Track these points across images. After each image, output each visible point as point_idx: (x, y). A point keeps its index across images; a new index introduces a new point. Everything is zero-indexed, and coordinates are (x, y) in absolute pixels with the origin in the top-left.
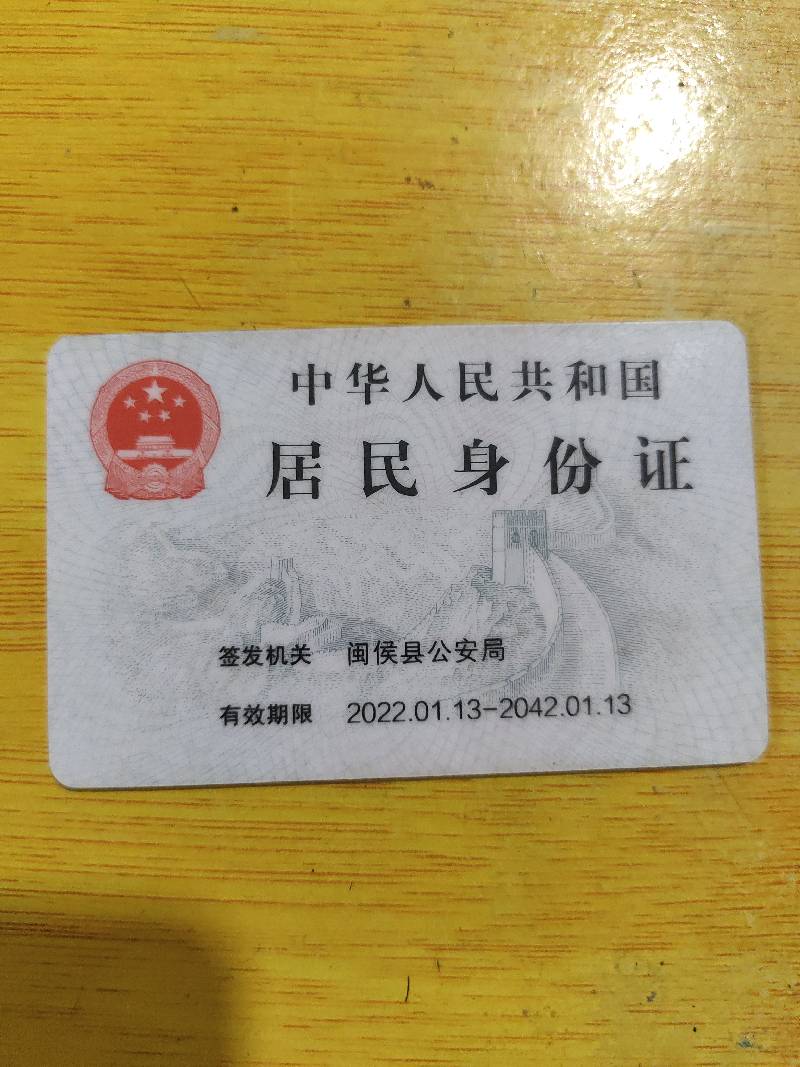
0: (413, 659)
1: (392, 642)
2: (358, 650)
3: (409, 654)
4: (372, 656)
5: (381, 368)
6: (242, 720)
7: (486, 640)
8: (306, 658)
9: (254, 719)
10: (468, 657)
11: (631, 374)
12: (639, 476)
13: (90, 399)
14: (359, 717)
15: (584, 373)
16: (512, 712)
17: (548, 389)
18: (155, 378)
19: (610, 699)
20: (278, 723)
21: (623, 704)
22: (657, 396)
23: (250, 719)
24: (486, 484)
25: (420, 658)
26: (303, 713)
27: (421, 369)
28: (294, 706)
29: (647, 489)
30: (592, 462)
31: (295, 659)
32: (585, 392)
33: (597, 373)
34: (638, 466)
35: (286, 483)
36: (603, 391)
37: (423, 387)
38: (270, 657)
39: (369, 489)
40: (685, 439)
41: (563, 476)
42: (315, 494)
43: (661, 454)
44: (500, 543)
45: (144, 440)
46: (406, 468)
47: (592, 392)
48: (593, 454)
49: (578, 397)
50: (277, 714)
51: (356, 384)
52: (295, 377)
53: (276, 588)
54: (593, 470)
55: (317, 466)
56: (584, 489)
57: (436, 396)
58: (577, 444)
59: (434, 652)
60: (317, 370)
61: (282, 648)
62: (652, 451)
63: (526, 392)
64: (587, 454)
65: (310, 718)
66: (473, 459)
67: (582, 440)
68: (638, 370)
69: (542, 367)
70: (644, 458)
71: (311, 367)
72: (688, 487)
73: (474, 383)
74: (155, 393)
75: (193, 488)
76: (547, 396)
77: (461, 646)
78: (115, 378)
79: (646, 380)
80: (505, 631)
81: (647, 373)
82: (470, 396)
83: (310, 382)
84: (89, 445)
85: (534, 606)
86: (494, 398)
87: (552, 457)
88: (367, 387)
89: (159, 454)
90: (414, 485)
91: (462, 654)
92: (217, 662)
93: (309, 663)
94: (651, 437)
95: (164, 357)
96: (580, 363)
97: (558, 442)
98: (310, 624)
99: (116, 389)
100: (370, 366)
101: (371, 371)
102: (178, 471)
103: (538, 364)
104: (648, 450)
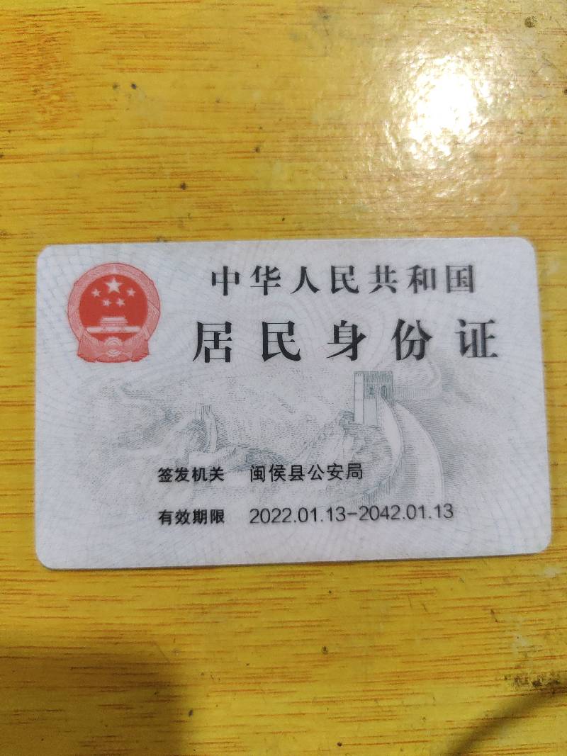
0: (297, 478)
1: (282, 466)
2: (258, 471)
3: (294, 474)
4: (268, 476)
5: (275, 269)
6: (174, 520)
7: (349, 464)
8: (221, 477)
9: (183, 520)
10: (336, 476)
11: (454, 275)
12: (459, 348)
13: (68, 290)
14: (258, 519)
15: (420, 274)
16: (368, 517)
17: (394, 285)
18: (114, 275)
19: (438, 507)
20: (200, 523)
21: (447, 511)
22: (472, 290)
23: (180, 520)
24: (350, 352)
25: (303, 477)
26: (218, 516)
27: (304, 270)
28: (212, 511)
29: (465, 358)
30: (426, 337)
31: (213, 477)
32: (420, 288)
33: (429, 274)
34: (458, 341)
35: (207, 351)
36: (434, 286)
37: (305, 284)
38: (194, 476)
39: (266, 356)
40: (492, 322)
41: (405, 348)
42: (228, 359)
43: (475, 332)
44: (359, 395)
45: (106, 319)
46: (292, 341)
47: (426, 287)
48: (426, 332)
49: (416, 291)
50: (200, 517)
51: (257, 280)
52: (214, 275)
53: (199, 426)
54: (427, 344)
55: (230, 339)
56: (420, 357)
57: (315, 290)
58: (415, 325)
59: (312, 473)
60: (229, 271)
61: (204, 469)
62: (468, 329)
63: (379, 287)
64: (422, 332)
65: (223, 519)
66: (340, 335)
67: (418, 322)
68: (459, 272)
69: (390, 270)
70: (463, 334)
71: (225, 269)
72: (494, 355)
73: (341, 281)
74: (114, 286)
75: (141, 354)
76: (394, 290)
77: (331, 469)
78: (85, 276)
79: (464, 279)
80: (363, 458)
81: (465, 274)
82: (338, 289)
83: (225, 279)
84: (67, 323)
85: (384, 440)
86: (356, 291)
87: (397, 334)
88: (265, 283)
89: (116, 329)
90: (298, 353)
91: (332, 475)
92: (156, 479)
93: (222, 480)
94: (468, 319)
95: (120, 260)
96: (416, 267)
97: (401, 323)
98: (223, 453)
99: (86, 284)
100: (267, 268)
101: (268, 272)
102: (130, 342)
103: (387, 267)
104: (466, 329)
